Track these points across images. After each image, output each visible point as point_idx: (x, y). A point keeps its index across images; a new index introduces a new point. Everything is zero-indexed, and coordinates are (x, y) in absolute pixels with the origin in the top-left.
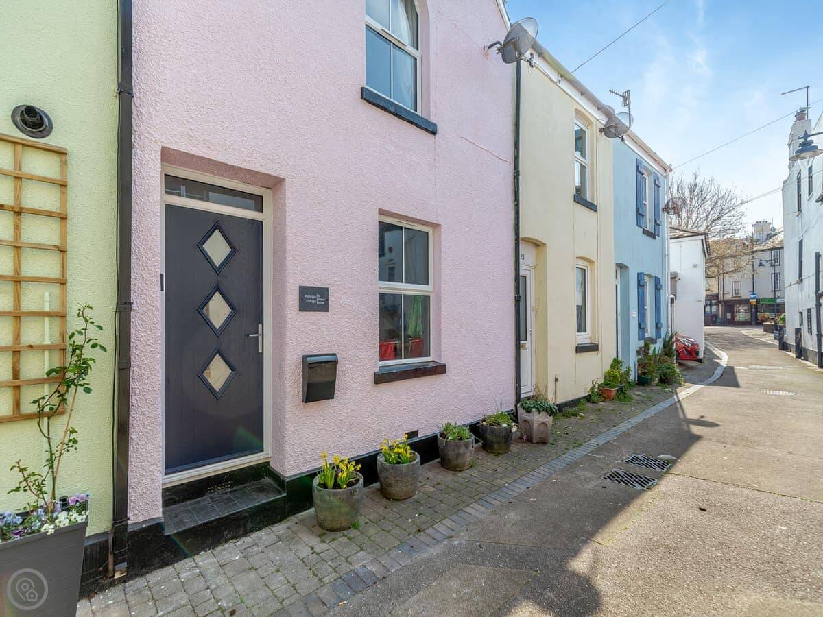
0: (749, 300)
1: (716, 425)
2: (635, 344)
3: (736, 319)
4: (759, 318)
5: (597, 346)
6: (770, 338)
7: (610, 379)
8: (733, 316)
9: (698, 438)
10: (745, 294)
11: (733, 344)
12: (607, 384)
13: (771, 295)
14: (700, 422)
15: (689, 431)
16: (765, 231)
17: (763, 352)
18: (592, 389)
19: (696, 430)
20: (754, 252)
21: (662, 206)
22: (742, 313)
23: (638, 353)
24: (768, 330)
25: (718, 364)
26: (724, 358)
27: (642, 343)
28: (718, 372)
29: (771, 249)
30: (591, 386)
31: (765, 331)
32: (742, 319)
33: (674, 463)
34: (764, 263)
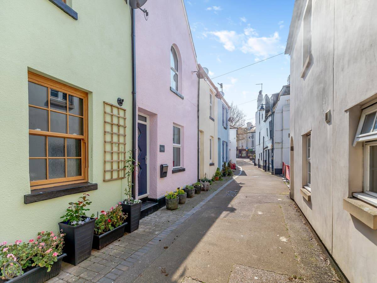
0: (245, 149)
1: (244, 184)
2: (222, 163)
3: (242, 156)
4: (248, 155)
5: (214, 164)
6: (251, 162)
7: (217, 174)
8: (241, 155)
9: (242, 187)
10: (245, 148)
11: (242, 164)
12: (217, 176)
13: (251, 148)
14: (241, 184)
15: (239, 186)
16: (250, 126)
17: (250, 166)
18: (213, 177)
19: (240, 185)
20: (247, 133)
21: (228, 119)
22: (244, 153)
23: (223, 166)
24: (251, 159)
25: (240, 170)
26: (241, 169)
27: (223, 163)
28: (241, 172)
29: (252, 132)
30: (212, 176)
31: (250, 160)
32: (244, 156)
33: (238, 192)
34: (250, 137)
